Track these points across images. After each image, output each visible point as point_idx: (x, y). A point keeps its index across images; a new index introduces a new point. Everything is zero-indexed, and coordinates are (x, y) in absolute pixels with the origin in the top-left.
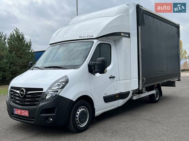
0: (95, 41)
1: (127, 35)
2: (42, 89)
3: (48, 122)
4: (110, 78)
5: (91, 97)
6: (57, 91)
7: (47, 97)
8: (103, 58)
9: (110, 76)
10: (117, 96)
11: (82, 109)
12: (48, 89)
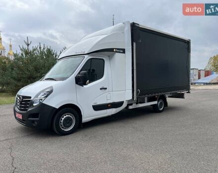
0: (86, 56)
1: (122, 51)
2: (30, 97)
3: (34, 125)
4: (101, 89)
5: (78, 105)
6: (41, 100)
7: (34, 105)
8: (85, 71)
9: (101, 88)
10: (109, 105)
11: (67, 116)
12: (35, 98)
